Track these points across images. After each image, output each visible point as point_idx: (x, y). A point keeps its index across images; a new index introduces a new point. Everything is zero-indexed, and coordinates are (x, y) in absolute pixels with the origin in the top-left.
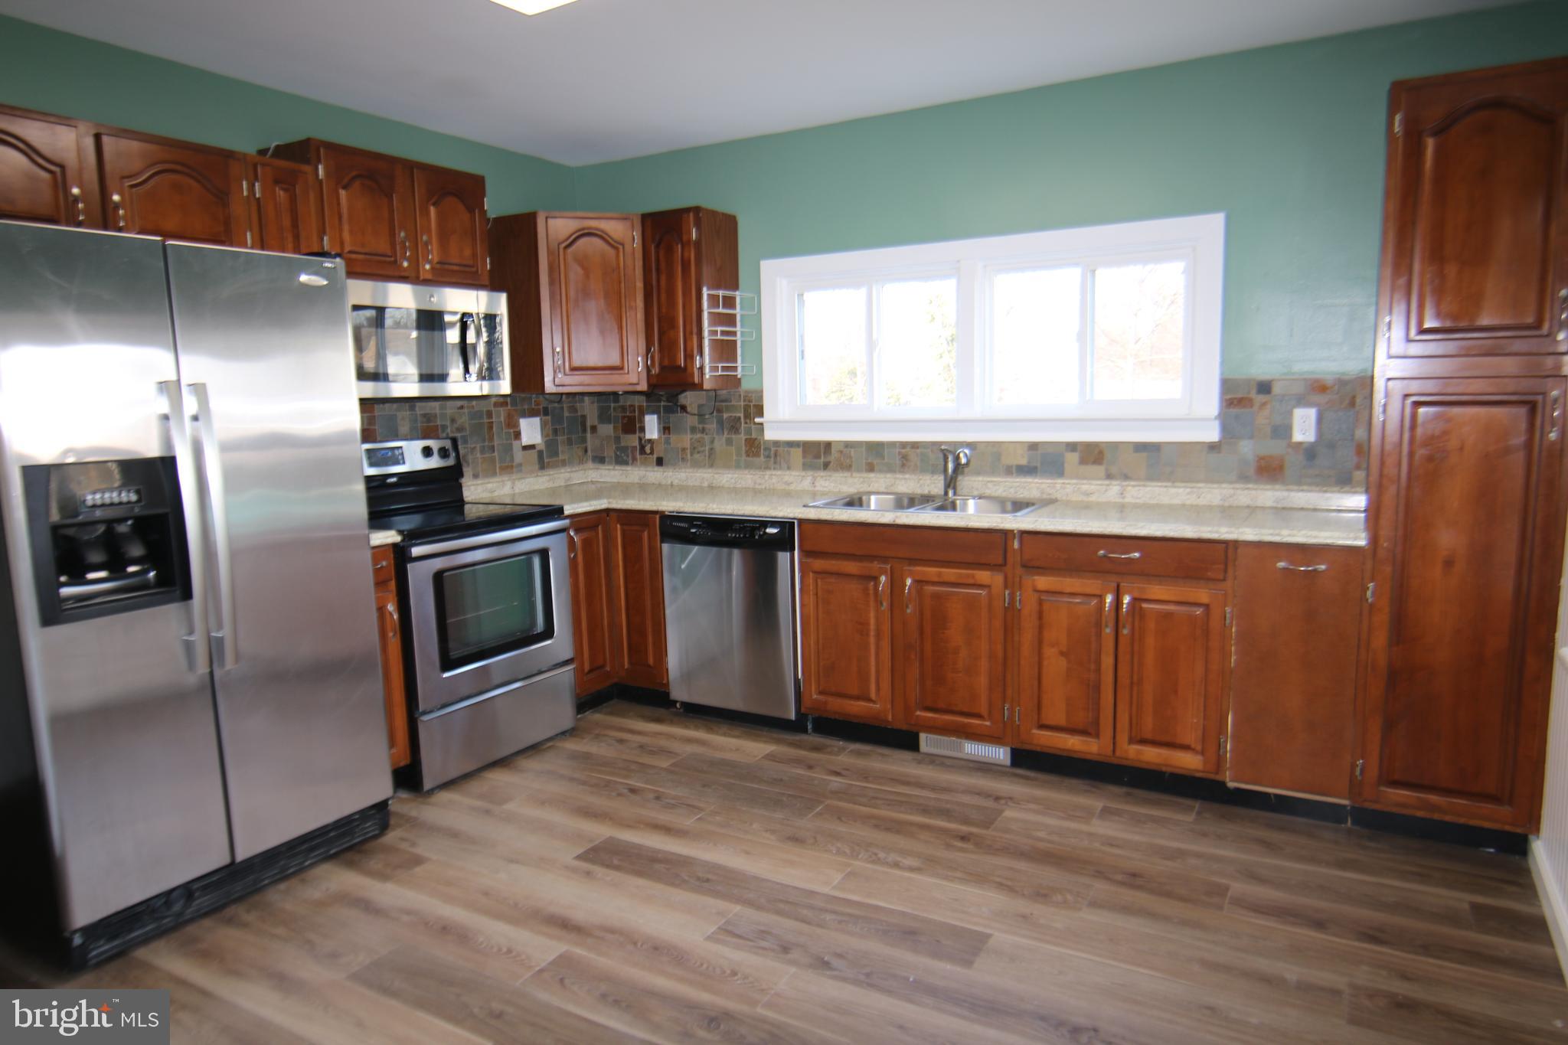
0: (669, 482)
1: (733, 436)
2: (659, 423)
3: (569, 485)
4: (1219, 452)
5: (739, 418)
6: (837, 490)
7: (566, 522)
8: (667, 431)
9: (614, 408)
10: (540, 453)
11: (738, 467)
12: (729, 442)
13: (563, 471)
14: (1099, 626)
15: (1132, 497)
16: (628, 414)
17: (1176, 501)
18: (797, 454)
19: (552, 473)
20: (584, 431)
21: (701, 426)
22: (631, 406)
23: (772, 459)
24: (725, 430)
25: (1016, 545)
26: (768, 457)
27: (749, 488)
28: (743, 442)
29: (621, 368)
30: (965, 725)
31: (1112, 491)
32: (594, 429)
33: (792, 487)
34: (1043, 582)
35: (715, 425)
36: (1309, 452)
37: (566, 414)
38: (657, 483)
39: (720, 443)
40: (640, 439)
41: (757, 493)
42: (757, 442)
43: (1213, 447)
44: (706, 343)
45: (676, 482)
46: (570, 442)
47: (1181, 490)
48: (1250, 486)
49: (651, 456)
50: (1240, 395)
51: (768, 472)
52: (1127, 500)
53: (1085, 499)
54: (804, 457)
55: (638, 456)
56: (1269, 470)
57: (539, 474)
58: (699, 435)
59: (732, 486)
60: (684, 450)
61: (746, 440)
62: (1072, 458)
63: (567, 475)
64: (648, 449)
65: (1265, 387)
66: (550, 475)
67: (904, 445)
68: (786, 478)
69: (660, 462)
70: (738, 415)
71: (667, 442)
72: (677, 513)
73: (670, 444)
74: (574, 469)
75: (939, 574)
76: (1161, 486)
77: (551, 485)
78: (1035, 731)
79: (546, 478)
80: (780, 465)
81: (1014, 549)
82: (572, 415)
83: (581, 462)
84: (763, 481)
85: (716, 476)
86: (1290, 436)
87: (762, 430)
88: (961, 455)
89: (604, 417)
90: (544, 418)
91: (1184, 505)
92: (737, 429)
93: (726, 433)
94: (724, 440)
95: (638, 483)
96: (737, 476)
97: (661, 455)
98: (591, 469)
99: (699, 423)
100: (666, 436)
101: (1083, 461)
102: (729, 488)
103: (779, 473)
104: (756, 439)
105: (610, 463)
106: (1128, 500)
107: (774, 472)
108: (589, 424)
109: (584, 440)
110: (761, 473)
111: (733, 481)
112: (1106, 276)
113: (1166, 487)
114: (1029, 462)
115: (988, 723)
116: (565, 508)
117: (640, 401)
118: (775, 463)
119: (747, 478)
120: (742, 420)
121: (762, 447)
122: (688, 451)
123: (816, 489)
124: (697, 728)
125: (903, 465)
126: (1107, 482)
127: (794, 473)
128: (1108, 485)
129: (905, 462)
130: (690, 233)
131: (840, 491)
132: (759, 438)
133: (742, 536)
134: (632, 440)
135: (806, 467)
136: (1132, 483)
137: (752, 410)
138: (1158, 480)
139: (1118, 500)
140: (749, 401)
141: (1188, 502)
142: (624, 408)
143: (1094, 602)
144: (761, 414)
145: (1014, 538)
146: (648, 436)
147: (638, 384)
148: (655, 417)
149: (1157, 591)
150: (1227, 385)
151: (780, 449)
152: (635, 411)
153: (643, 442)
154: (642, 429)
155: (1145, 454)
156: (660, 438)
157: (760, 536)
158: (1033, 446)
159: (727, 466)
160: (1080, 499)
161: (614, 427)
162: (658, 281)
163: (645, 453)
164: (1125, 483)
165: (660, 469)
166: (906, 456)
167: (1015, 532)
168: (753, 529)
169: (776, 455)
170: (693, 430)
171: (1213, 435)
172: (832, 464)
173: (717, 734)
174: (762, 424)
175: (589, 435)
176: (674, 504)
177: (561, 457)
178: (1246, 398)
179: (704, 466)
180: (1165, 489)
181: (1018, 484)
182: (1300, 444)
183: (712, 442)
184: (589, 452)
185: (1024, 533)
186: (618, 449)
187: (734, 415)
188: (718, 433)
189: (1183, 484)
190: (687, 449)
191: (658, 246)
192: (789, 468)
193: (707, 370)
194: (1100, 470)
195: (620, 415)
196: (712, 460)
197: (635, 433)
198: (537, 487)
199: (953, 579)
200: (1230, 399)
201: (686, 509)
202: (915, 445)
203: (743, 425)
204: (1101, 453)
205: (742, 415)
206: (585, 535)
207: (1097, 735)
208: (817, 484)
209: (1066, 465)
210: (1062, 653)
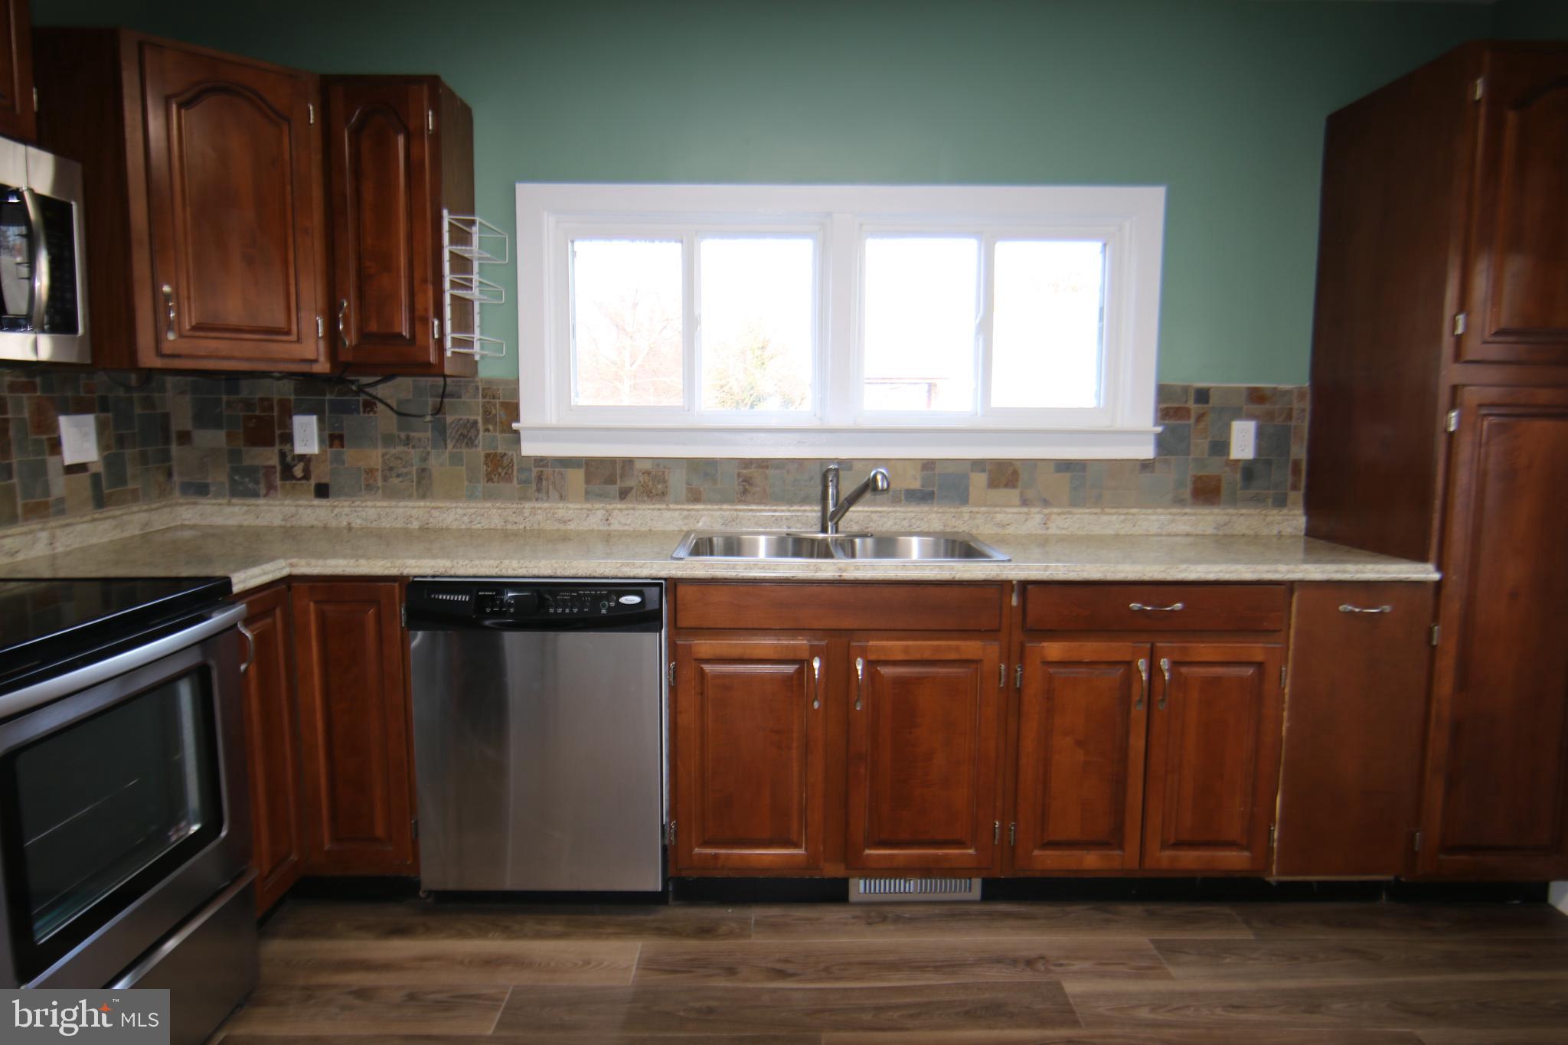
0: (345, 523)
1: (465, 450)
2: (321, 429)
3: (146, 533)
4: (1152, 472)
5: (475, 423)
6: (647, 529)
7: (240, 608)
8: (337, 442)
9: (229, 404)
10: (96, 477)
11: (471, 497)
12: (456, 460)
13: (135, 509)
14: (1125, 701)
15: (1058, 527)
16: (257, 413)
17: (1110, 531)
18: (577, 476)
19: (118, 513)
20: (167, 440)
21: (403, 435)
22: (262, 400)
23: (534, 486)
24: (449, 441)
25: (1014, 601)
26: (526, 482)
27: (495, 530)
28: (482, 459)
29: (288, 333)
30: (937, 859)
31: (1032, 521)
32: (185, 438)
33: (572, 526)
34: (1054, 650)
35: (429, 434)
36: (1248, 471)
37: (138, 410)
38: (321, 525)
39: (438, 461)
40: (283, 455)
41: (507, 537)
42: (505, 462)
43: (1145, 465)
44: (447, 300)
45: (357, 523)
46: (144, 459)
47: (1114, 517)
48: (1187, 510)
49: (304, 482)
50: (1176, 405)
51: (528, 505)
52: (1050, 532)
53: (1000, 531)
54: (588, 481)
55: (278, 483)
56: (1206, 492)
57: (96, 516)
58: (400, 449)
59: (463, 527)
60: (370, 471)
61: (487, 456)
62: (979, 479)
63: (144, 516)
64: (298, 471)
65: (1202, 395)
66: (114, 517)
67: (747, 463)
68: (560, 513)
69: (322, 491)
70: (472, 418)
71: (338, 459)
72: (434, 577)
73: (343, 462)
74: (154, 506)
75: (906, 650)
76: (1090, 514)
77: (117, 535)
78: (1036, 853)
79: (108, 524)
80: (548, 492)
81: (1011, 607)
82: (147, 412)
83: (164, 493)
84: (521, 518)
85: (435, 513)
86: (1228, 453)
87: (518, 441)
88: (879, 477)
89: (206, 417)
90: (103, 415)
91: (1117, 536)
92: (470, 438)
93: (450, 446)
94: (447, 455)
95: (281, 527)
96: (472, 511)
97: (324, 481)
98: (182, 505)
99: (401, 428)
100: (334, 449)
101: (993, 484)
102: (460, 530)
103: (546, 505)
104: (505, 454)
105: (218, 495)
106: (1053, 530)
107: (538, 505)
108: (175, 426)
109: (166, 456)
110: (515, 506)
111: (466, 519)
112: (1006, 251)
113: (1096, 514)
114: (923, 486)
115: (971, 851)
116: (234, 580)
117: (286, 390)
118: (539, 490)
119: (491, 514)
120: (480, 425)
121: (515, 467)
122: (379, 475)
123: (612, 527)
124: (482, 933)
125: (745, 492)
126: (1025, 510)
127: (571, 506)
128: (1027, 514)
129: (747, 487)
130: (423, 118)
131: (650, 530)
132: (510, 453)
133: (575, 610)
134: (269, 457)
135: (589, 496)
136: (1055, 510)
137: (499, 413)
138: (1084, 506)
139: (1040, 532)
140: (494, 398)
141: (1122, 532)
142: (248, 404)
143: (1120, 671)
144: (517, 419)
145: (1012, 591)
146: (300, 449)
147: (316, 361)
148: (314, 418)
149: (1204, 650)
150: (1164, 392)
151: (548, 471)
152: (271, 408)
153: (289, 459)
154: (288, 438)
155: (1068, 475)
156: (323, 452)
157: (609, 609)
158: (928, 465)
159: (451, 495)
160: (994, 532)
161: (229, 435)
162: (358, 192)
163: (294, 478)
164: (1047, 511)
165: (324, 502)
166: (751, 478)
167: (1014, 582)
168: (597, 599)
169: (540, 479)
170: (389, 440)
171: (1146, 451)
172: (634, 491)
173: (523, 936)
174: (517, 432)
175: (174, 448)
176: (432, 563)
177: (131, 486)
178: (1184, 408)
179: (410, 497)
180: (1095, 517)
181: (913, 515)
182: (1237, 461)
183: (424, 459)
184: (176, 478)
185: (1025, 585)
186: (235, 470)
187: (465, 417)
188: (434, 447)
189: (1114, 511)
190: (377, 470)
191: (356, 134)
192: (562, 498)
193: (448, 344)
194: (1014, 494)
195: (242, 414)
196: (423, 485)
197: (271, 444)
198: (94, 540)
199: (927, 655)
200: (1167, 408)
201: (461, 571)
202: (763, 464)
203: (481, 433)
204: (1015, 473)
205: (480, 420)
206: (259, 625)
207: (1121, 847)
208: (612, 520)
209: (971, 489)
210: (1079, 743)
